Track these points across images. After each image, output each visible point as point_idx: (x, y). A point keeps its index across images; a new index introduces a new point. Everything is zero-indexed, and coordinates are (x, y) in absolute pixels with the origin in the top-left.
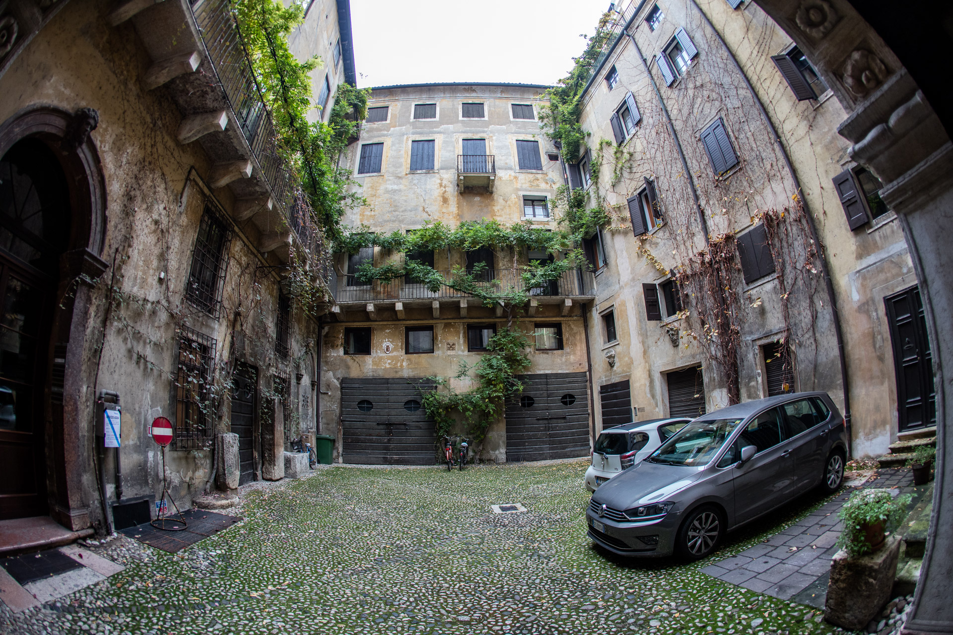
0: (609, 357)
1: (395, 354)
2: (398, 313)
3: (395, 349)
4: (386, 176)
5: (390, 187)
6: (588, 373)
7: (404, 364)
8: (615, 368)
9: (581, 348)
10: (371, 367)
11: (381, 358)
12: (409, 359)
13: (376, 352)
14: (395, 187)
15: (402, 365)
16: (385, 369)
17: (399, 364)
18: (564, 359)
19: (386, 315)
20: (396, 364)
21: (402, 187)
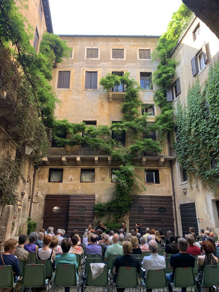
0: (184, 189)
1: (75, 182)
2: (78, 162)
3: (75, 180)
4: (72, 91)
5: (74, 97)
6: (173, 197)
7: (79, 187)
8: (187, 195)
9: (169, 184)
10: (62, 189)
11: (67, 185)
12: (82, 185)
13: (65, 181)
14: (77, 97)
15: (78, 188)
16: (69, 190)
17: (76, 188)
18: (160, 188)
19: (71, 162)
20: (75, 187)
21: (81, 97)
